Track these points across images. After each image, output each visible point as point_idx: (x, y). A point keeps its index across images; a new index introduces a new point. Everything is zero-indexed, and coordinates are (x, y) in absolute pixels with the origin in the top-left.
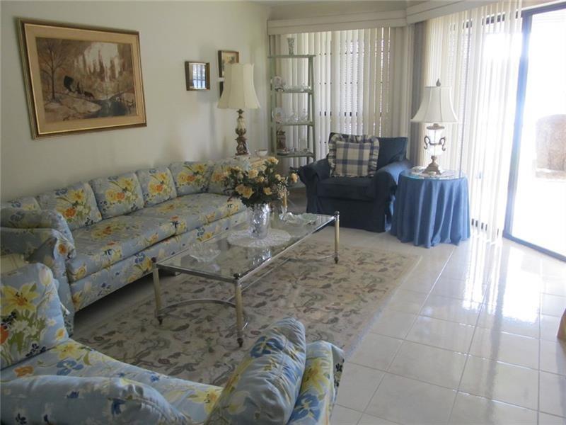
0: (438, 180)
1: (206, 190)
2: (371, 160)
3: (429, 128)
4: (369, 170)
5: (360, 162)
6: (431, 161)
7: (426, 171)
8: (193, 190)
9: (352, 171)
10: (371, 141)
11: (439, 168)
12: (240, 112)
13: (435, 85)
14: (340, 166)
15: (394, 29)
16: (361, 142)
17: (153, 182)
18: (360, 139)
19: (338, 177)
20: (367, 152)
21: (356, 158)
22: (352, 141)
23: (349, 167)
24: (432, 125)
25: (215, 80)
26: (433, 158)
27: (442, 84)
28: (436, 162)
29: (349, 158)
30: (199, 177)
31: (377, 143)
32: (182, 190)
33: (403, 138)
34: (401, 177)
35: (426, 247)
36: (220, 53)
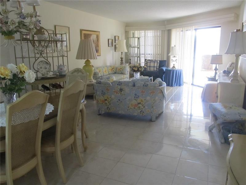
0: (175, 70)
1: (115, 73)
2: (157, 66)
3: (173, 57)
4: (157, 69)
5: (154, 67)
6: (173, 65)
7: (172, 68)
8: (112, 73)
9: (152, 69)
10: (157, 61)
11: (175, 67)
12: (122, 53)
13: (174, 46)
14: (148, 68)
15: (162, 31)
16: (154, 61)
17: (104, 70)
18: (154, 60)
19: (148, 71)
20: (156, 64)
21: (153, 65)
22: (152, 61)
23: (151, 68)
24: (173, 56)
25: (114, 44)
26: (174, 65)
27: (176, 46)
28: (175, 66)
29: (151, 65)
30: (114, 69)
31: (159, 62)
32: (110, 73)
33: (165, 60)
34: (166, 69)
35: (173, 87)
36: (115, 37)
